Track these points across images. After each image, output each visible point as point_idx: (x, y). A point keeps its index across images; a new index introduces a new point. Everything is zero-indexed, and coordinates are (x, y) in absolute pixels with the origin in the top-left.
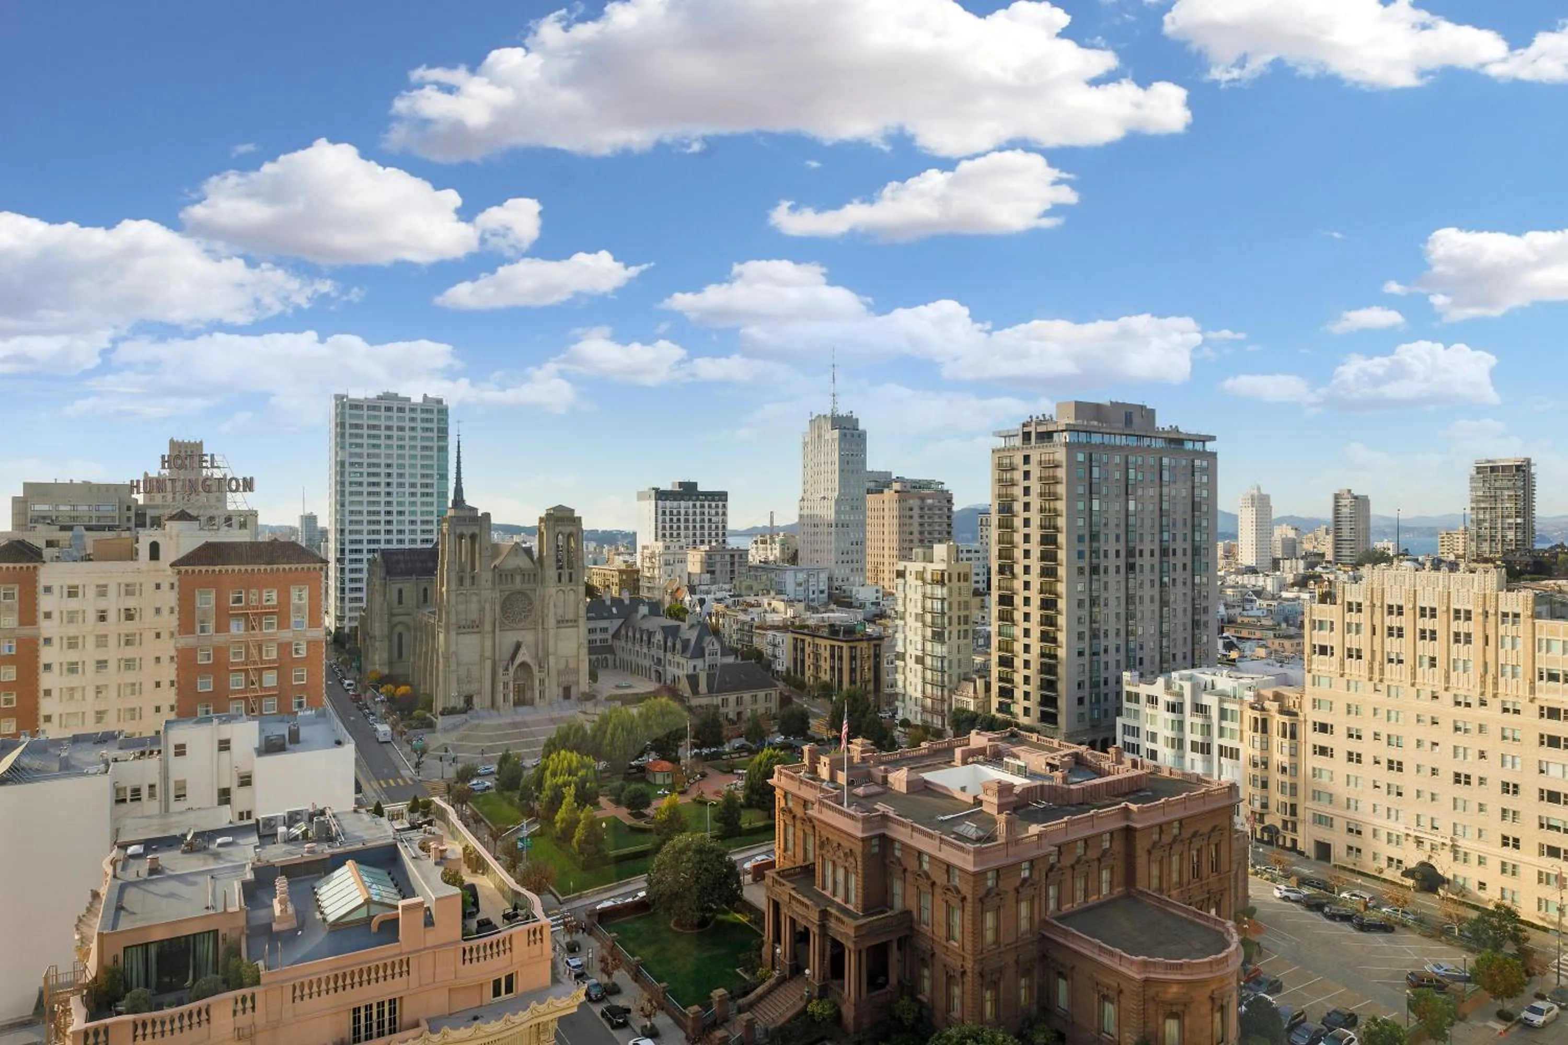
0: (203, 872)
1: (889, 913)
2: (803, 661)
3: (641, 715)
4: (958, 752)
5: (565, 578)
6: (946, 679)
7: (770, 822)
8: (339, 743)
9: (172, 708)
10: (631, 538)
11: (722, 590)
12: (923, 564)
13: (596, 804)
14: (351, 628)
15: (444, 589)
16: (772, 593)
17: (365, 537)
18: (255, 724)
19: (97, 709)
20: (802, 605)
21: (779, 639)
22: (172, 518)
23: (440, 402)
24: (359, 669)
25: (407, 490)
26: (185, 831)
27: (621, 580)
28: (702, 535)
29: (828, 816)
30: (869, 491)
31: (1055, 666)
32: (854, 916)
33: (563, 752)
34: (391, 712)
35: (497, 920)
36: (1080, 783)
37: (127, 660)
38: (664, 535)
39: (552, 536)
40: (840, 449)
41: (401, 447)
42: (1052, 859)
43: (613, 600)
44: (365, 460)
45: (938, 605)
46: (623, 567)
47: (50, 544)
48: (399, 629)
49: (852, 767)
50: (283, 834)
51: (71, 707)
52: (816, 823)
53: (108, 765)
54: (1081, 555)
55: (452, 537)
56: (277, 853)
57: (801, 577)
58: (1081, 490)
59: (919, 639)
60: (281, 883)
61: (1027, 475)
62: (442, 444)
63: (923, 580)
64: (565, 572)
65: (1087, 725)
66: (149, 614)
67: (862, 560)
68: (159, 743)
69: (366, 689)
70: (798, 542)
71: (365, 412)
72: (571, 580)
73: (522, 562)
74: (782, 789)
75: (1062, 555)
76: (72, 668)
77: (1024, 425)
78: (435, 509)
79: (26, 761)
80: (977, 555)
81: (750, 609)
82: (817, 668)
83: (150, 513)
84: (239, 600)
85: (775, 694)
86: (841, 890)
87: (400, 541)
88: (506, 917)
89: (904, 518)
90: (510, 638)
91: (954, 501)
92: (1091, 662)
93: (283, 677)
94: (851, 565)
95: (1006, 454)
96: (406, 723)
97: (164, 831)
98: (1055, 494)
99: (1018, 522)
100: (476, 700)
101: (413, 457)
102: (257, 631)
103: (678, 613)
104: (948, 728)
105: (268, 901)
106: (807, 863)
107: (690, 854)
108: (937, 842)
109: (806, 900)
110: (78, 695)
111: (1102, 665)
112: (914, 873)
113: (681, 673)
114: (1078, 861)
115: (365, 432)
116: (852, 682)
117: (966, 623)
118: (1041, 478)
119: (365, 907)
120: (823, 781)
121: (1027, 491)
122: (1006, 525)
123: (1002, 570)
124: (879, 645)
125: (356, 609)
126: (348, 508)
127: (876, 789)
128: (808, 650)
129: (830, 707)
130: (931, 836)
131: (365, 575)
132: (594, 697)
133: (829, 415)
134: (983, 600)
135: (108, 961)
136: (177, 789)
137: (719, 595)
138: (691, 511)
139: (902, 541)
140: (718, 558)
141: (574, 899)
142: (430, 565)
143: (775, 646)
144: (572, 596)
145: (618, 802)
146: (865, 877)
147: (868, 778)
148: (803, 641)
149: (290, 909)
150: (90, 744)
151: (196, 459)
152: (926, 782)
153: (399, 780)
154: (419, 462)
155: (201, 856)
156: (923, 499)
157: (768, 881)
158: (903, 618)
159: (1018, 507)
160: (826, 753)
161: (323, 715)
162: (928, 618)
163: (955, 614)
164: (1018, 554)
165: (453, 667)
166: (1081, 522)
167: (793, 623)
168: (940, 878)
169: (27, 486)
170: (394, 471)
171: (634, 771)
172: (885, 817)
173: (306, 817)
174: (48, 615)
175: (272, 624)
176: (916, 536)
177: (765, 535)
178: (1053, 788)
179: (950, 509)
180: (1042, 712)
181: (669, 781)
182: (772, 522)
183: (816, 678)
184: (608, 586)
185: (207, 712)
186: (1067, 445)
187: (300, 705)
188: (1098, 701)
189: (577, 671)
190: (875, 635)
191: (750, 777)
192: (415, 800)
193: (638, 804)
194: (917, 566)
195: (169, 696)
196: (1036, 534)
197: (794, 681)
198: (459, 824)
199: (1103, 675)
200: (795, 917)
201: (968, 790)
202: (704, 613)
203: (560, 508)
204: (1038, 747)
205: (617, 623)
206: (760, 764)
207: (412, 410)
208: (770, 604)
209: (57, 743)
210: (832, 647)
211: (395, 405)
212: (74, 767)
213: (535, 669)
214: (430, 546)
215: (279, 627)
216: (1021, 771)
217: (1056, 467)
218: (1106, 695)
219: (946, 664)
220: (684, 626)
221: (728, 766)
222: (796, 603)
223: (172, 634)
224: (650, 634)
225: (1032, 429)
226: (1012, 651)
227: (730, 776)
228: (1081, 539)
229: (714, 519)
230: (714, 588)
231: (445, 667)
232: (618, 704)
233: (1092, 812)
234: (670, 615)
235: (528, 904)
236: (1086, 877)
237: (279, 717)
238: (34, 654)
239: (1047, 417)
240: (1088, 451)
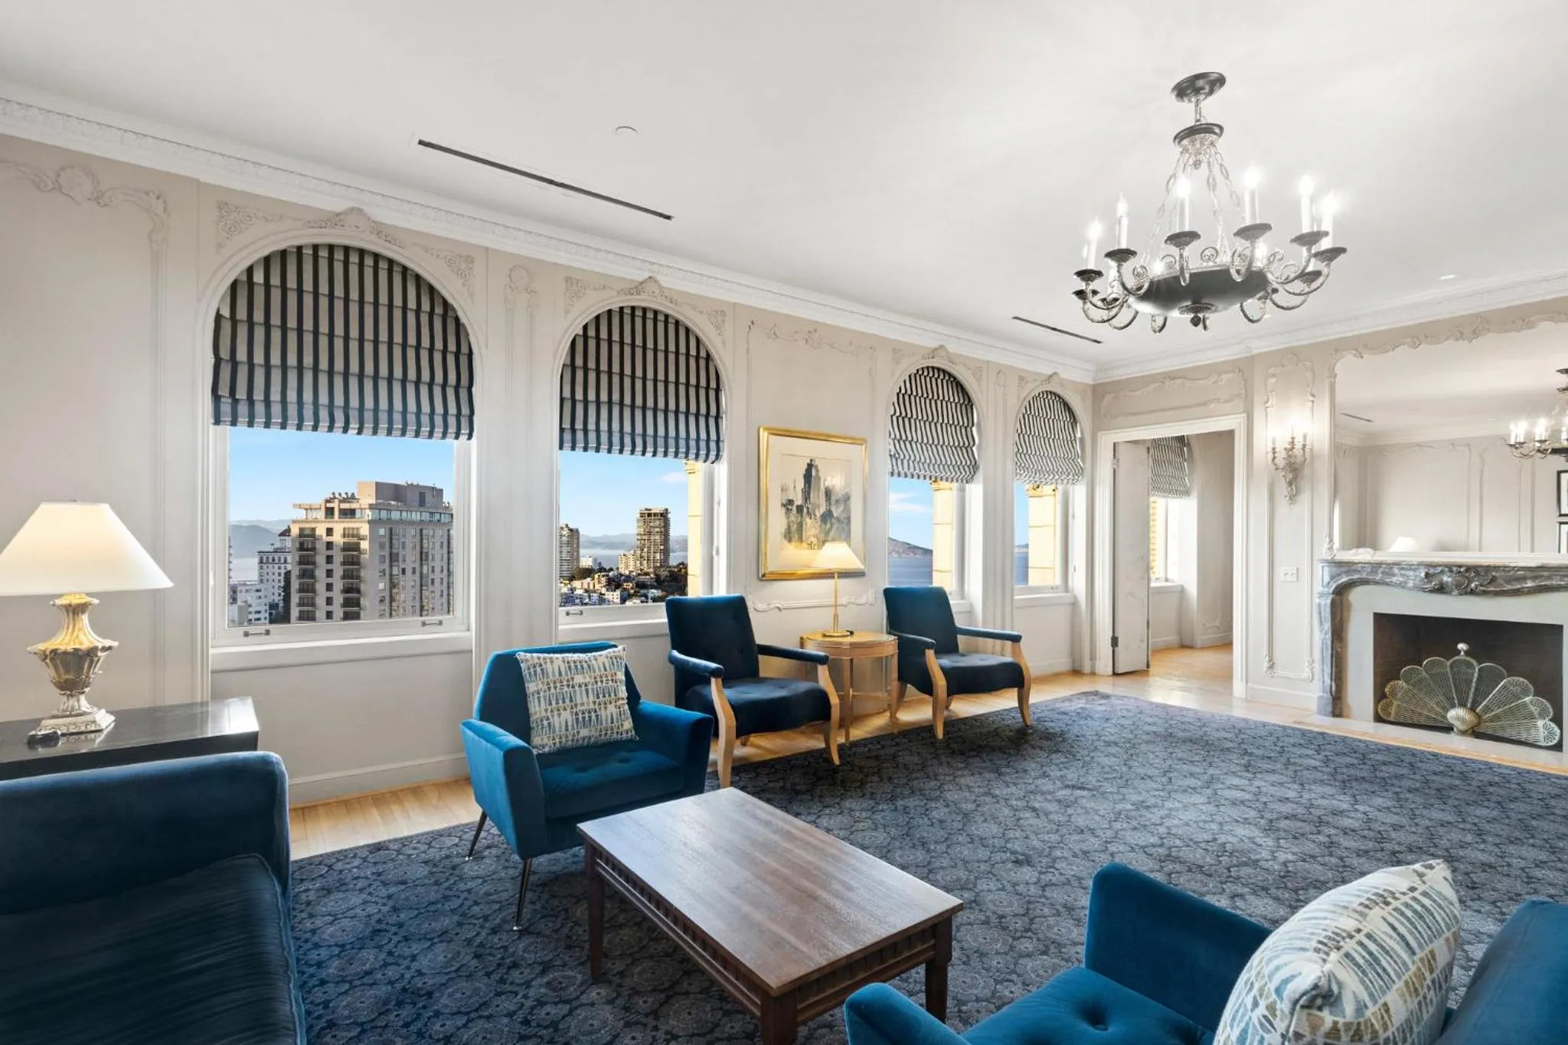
77: (327, 501)
95: (306, 525)
121: (330, 559)
159: (321, 572)
186: (370, 520)
225: (335, 505)
239: (350, 495)
240: (388, 526)
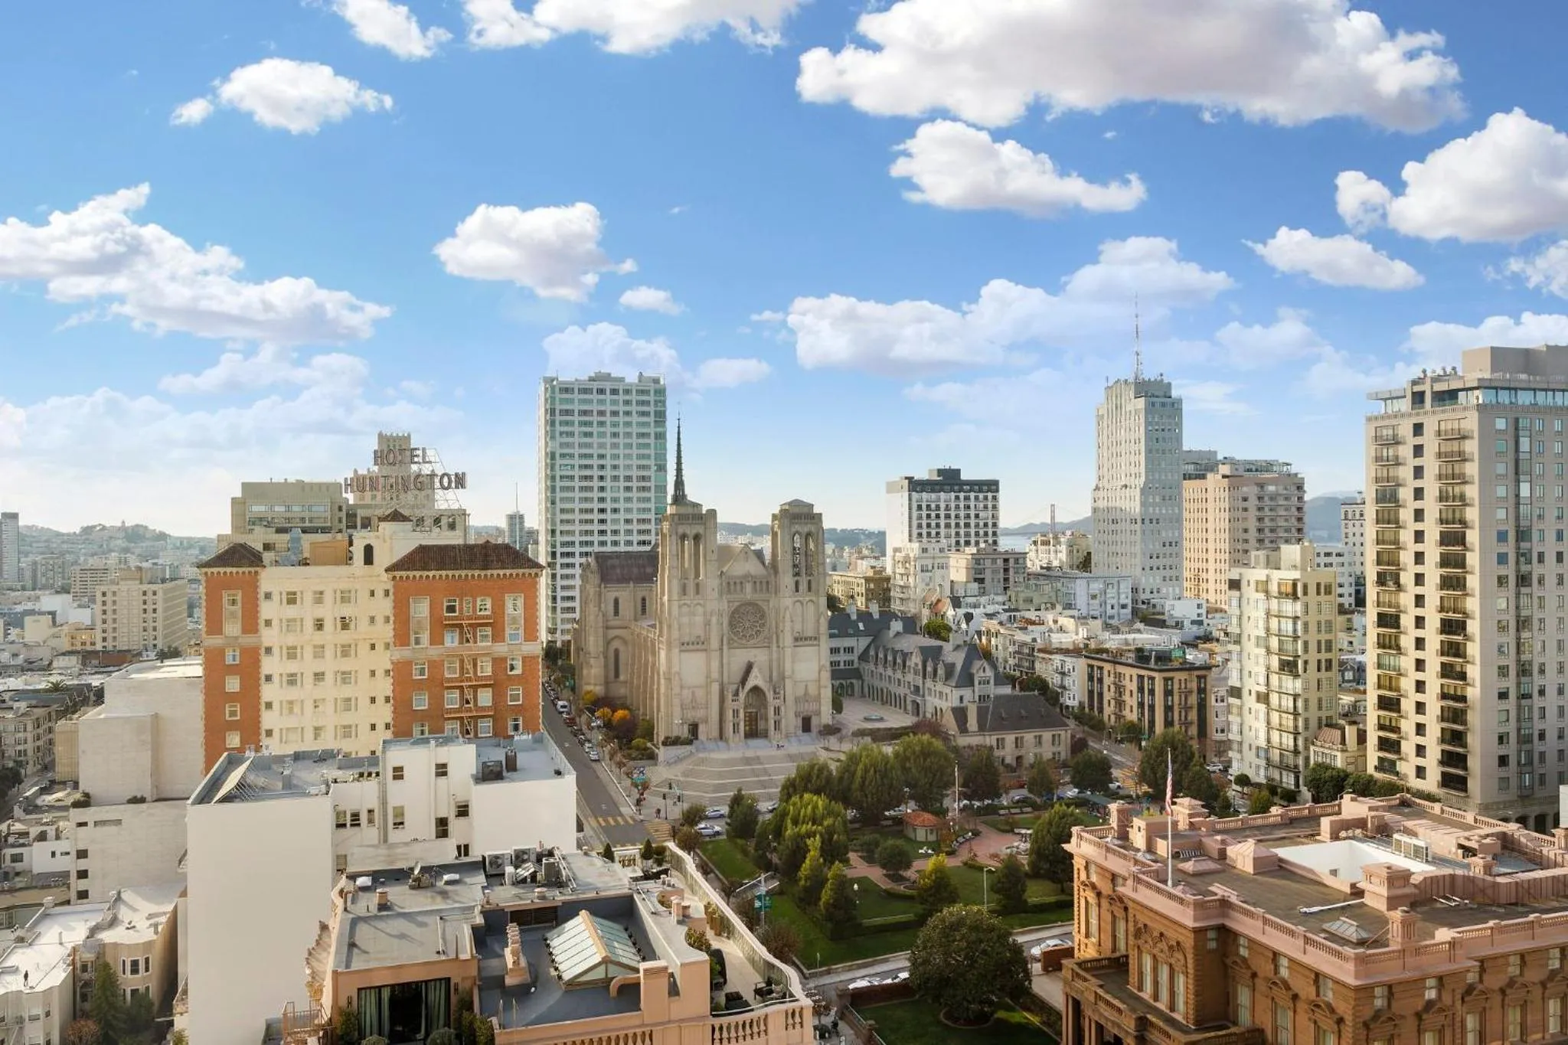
0: (432, 912)
1: (1233, 1030)
2: (1101, 695)
3: (897, 755)
4: (1325, 823)
5: (803, 587)
6: (1301, 723)
7: (1063, 897)
8: (558, 773)
9: (387, 726)
10: (878, 540)
11: (994, 602)
12: (1267, 571)
13: (846, 862)
14: (563, 641)
15: (666, 598)
16: (1059, 608)
17: (577, 539)
18: (472, 748)
19: (316, 725)
20: (1098, 623)
21: (1068, 666)
22: (382, 519)
23: (656, 381)
24: (573, 689)
25: (622, 484)
26: (412, 865)
27: (867, 590)
28: (967, 535)
29: (1144, 896)
30: (1187, 477)
31: (1464, 712)
32: (1183, 1030)
33: (807, 796)
34: (608, 740)
35: (748, 995)
36: (1509, 876)
37: (344, 673)
38: (920, 535)
39: (787, 538)
40: (1147, 423)
41: (615, 435)
42: (1472, 978)
43: (860, 614)
44: (577, 451)
45: (1288, 626)
46: (870, 573)
47: (267, 547)
48: (616, 644)
49: (1177, 835)
50: (511, 876)
51: (291, 722)
52: (1130, 904)
53: (328, 786)
54: (1502, 559)
55: (674, 537)
56: (506, 896)
57: (1096, 587)
58: (1501, 469)
59: (1262, 671)
60: (513, 931)
61: (1418, 451)
62: (659, 430)
63: (1267, 592)
64: (803, 581)
65: (1513, 793)
66: (363, 625)
67: (1175, 567)
68: (377, 764)
69: (580, 712)
70: (1091, 543)
71: (576, 396)
72: (810, 589)
73: (753, 567)
74: (1083, 857)
75: (1473, 559)
76: (292, 680)
77: (1414, 383)
78: (652, 505)
79: (252, 778)
80: (1340, 559)
81: (1030, 628)
82: (1120, 704)
83: (361, 513)
84: (451, 609)
85: (1065, 735)
86: (1164, 994)
87: (615, 543)
88: (758, 992)
89: (1238, 509)
90: (739, 658)
91: (1306, 488)
92: (1519, 707)
93: (498, 697)
94: (1162, 572)
95: (1387, 422)
96: (627, 752)
97: (392, 862)
98: (1462, 475)
99: (1406, 515)
100: (702, 728)
101: (629, 446)
102: (471, 644)
103: (939, 630)
104: (1304, 789)
105: (501, 952)
106: (1117, 954)
107: (964, 930)
108: (1301, 942)
109: (1116, 1002)
110: (297, 709)
111: (1536, 715)
112: (1268, 980)
113: (945, 705)
114: (1511, 983)
115: (576, 418)
116: (1168, 723)
117: (1329, 649)
118: (1439, 455)
119: (603, 967)
120: (1138, 850)
121: (1418, 472)
122: (1388, 518)
123: (1381, 580)
124: (1205, 677)
125: (569, 621)
126: (559, 505)
127: (1211, 865)
128: (1108, 681)
129: (1139, 755)
130: (1292, 933)
131: (577, 582)
132: (838, 730)
133: (1131, 380)
134: (1349, 620)
135: (343, 1003)
136: (395, 816)
137: (990, 609)
138: (953, 505)
139: (1234, 540)
140: (988, 563)
141: (822, 974)
142: (649, 570)
143: (1063, 674)
144: (811, 608)
145: (870, 860)
146: (1198, 980)
147: (1199, 850)
148: (1101, 668)
149: (523, 963)
150: (309, 763)
151: (408, 453)
152: (1281, 860)
153: (619, 819)
154: (635, 451)
155: (428, 893)
156: (1261, 486)
157: (1066, 973)
158: (1238, 642)
159: (1406, 494)
160: (1138, 814)
161: (539, 741)
162: (1274, 643)
163: (1313, 638)
164: (1406, 558)
165: (676, 690)
166: (1501, 514)
167: (1086, 646)
168: (1307, 991)
169: (246, 486)
170: (608, 462)
171: (890, 822)
172: (1224, 903)
173: (533, 857)
174: (268, 623)
175: (487, 636)
176: (1253, 534)
177: (1048, 535)
178: (1471, 880)
179: (1300, 499)
180: (1444, 774)
181: (932, 838)
182: (1053, 518)
183: (1119, 717)
184: (852, 597)
185: (422, 733)
186: (1480, 408)
187: (516, 728)
188: (1530, 762)
189: (818, 699)
190: (1198, 664)
191: (1035, 840)
192: (648, 844)
193: (896, 863)
194: (1258, 574)
195: (384, 713)
196: (1432, 531)
197: (1089, 718)
198: (698, 876)
199: (1538, 725)
200: (1102, 1022)
201: (1341, 873)
202: (972, 632)
203: (796, 503)
204: (1441, 820)
205: (864, 642)
206: (1050, 823)
207: (627, 392)
208: (1055, 622)
209: (280, 759)
210: (1141, 677)
211: (608, 386)
212: (296, 786)
213: (770, 695)
214: (648, 548)
215: (494, 640)
216: (1419, 853)
217: (1464, 438)
218: (1542, 755)
219: (1300, 704)
220: (947, 647)
221: (1007, 823)
222: (1090, 621)
223: (387, 646)
224: (906, 656)
225: (1426, 388)
226: (1398, 690)
227: (1010, 836)
228: (1502, 537)
229: (981, 514)
230: (983, 600)
231: (667, 688)
232: (868, 739)
233: (1532, 917)
234: (929, 633)
235: (783, 980)
236: (1524, 1006)
237: (494, 741)
238: (256, 663)
239: (1449, 370)
240: (1512, 416)
